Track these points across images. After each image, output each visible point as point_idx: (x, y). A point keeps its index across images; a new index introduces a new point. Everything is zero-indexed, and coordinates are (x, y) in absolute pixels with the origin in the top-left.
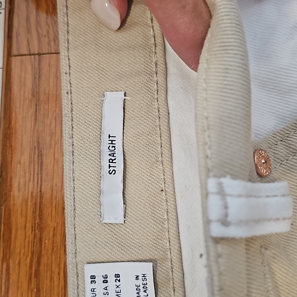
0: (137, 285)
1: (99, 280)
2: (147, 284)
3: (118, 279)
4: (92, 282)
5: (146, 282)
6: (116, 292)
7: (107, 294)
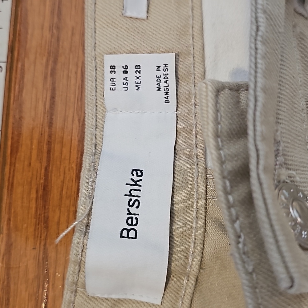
0: (158, 76)
1: (119, 70)
2: (168, 74)
3: (139, 70)
4: (112, 72)
5: (168, 72)
6: (136, 83)
7: (127, 84)
